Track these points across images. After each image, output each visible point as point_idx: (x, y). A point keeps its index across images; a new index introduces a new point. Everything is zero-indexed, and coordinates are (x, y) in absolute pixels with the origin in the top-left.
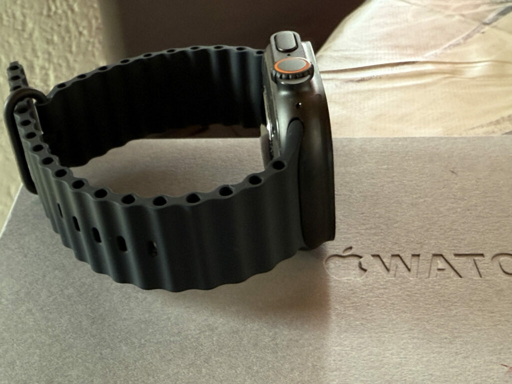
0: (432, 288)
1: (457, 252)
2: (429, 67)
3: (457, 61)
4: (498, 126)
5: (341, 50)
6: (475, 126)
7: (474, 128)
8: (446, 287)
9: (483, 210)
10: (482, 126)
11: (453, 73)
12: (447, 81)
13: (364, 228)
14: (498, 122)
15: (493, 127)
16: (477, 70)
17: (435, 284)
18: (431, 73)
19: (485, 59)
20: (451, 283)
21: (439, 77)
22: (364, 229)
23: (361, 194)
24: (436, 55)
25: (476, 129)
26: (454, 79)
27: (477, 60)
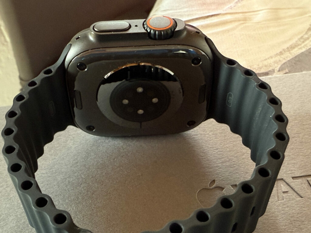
0: (283, 210)
1: (294, 176)
2: (228, 17)
3: (246, 11)
4: (282, 56)
5: (167, 10)
6: (267, 58)
7: (266, 59)
8: (293, 208)
9: (304, 136)
10: (271, 57)
11: (245, 20)
12: (242, 26)
13: (221, 161)
14: (281, 53)
15: (279, 57)
16: (260, 16)
17: (285, 206)
18: (231, 22)
19: (263, 8)
20: (295, 203)
21: (237, 24)
22: (220, 163)
23: (212, 133)
24: (231, 8)
25: (268, 60)
26: (247, 24)
27: (259, 9)
